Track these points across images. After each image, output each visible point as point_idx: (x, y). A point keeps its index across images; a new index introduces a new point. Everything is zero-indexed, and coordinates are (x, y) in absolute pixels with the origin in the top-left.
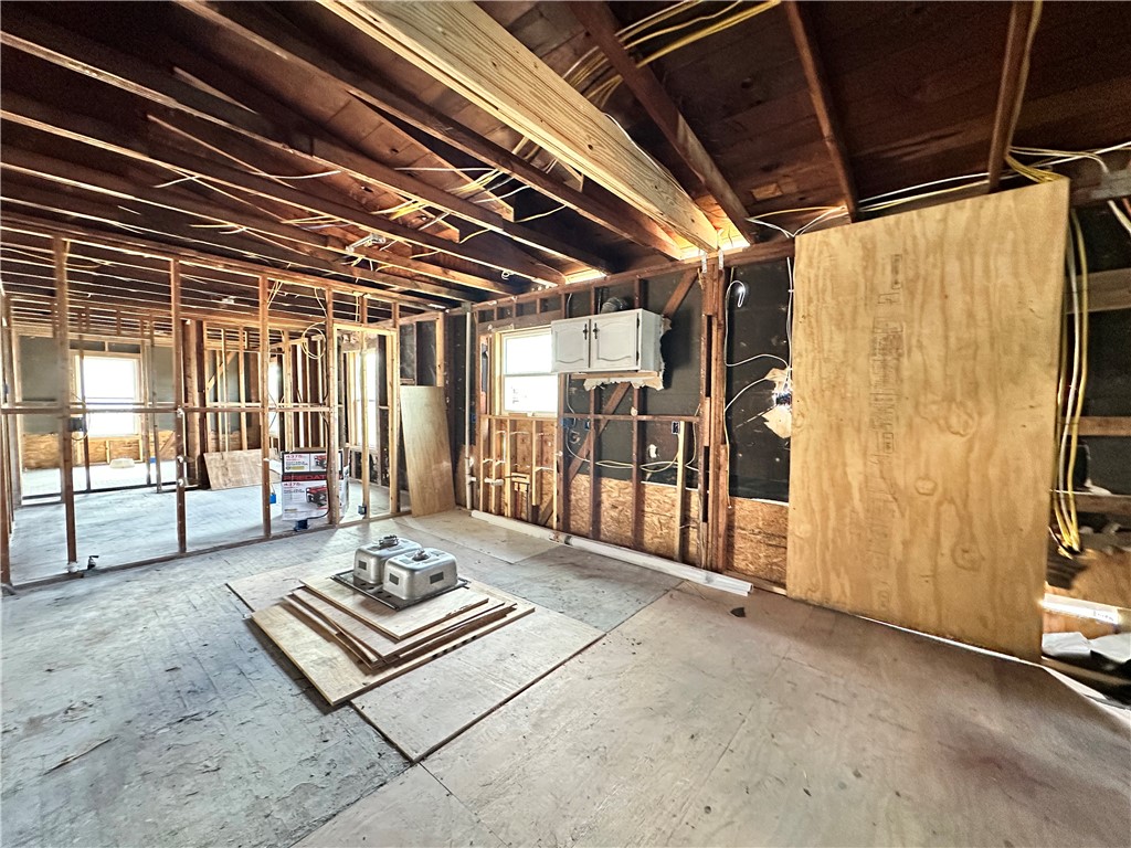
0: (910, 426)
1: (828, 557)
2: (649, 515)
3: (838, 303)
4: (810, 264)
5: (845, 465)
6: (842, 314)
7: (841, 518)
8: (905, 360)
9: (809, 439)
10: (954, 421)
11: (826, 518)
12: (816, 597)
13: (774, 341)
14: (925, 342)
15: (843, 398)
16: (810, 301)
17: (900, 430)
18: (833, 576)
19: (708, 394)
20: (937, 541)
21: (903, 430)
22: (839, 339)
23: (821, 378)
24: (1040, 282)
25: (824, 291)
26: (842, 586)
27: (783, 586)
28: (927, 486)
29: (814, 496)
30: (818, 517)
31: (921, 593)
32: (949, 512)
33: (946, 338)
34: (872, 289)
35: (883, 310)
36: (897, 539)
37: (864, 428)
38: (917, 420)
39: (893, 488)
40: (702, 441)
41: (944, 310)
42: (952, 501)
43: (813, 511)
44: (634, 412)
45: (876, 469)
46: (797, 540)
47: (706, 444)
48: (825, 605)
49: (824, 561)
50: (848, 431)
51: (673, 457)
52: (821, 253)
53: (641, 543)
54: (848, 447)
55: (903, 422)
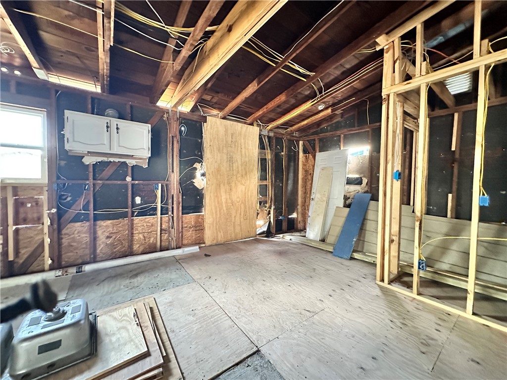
0: (235, 183)
1: (217, 227)
2: (137, 235)
3: (219, 143)
4: (211, 128)
5: (221, 196)
6: (219, 148)
7: (220, 214)
8: (234, 164)
9: (211, 189)
10: (243, 182)
11: (216, 215)
12: (215, 242)
13: (196, 152)
14: (238, 160)
15: (220, 175)
16: (211, 141)
17: (233, 185)
18: (219, 233)
19: (173, 171)
20: (241, 214)
21: (234, 185)
22: (219, 155)
23: (214, 168)
24: (255, 149)
25: (215, 138)
26: (221, 235)
27: (204, 243)
28: (238, 200)
29: (213, 208)
30: (214, 215)
31: (238, 230)
32: (242, 205)
33: (242, 160)
34: (227, 142)
35: (229, 149)
36: (233, 216)
37: (226, 184)
38: (237, 182)
39: (232, 202)
40: (171, 193)
41: (241, 151)
42: (243, 203)
43: (213, 213)
44: (129, 179)
45: (228, 197)
46: (209, 225)
47: (172, 193)
48: (217, 244)
49: (216, 229)
50: (222, 185)
51: (154, 201)
52: (214, 125)
53: (132, 252)
54: (222, 190)
55: (234, 182)
